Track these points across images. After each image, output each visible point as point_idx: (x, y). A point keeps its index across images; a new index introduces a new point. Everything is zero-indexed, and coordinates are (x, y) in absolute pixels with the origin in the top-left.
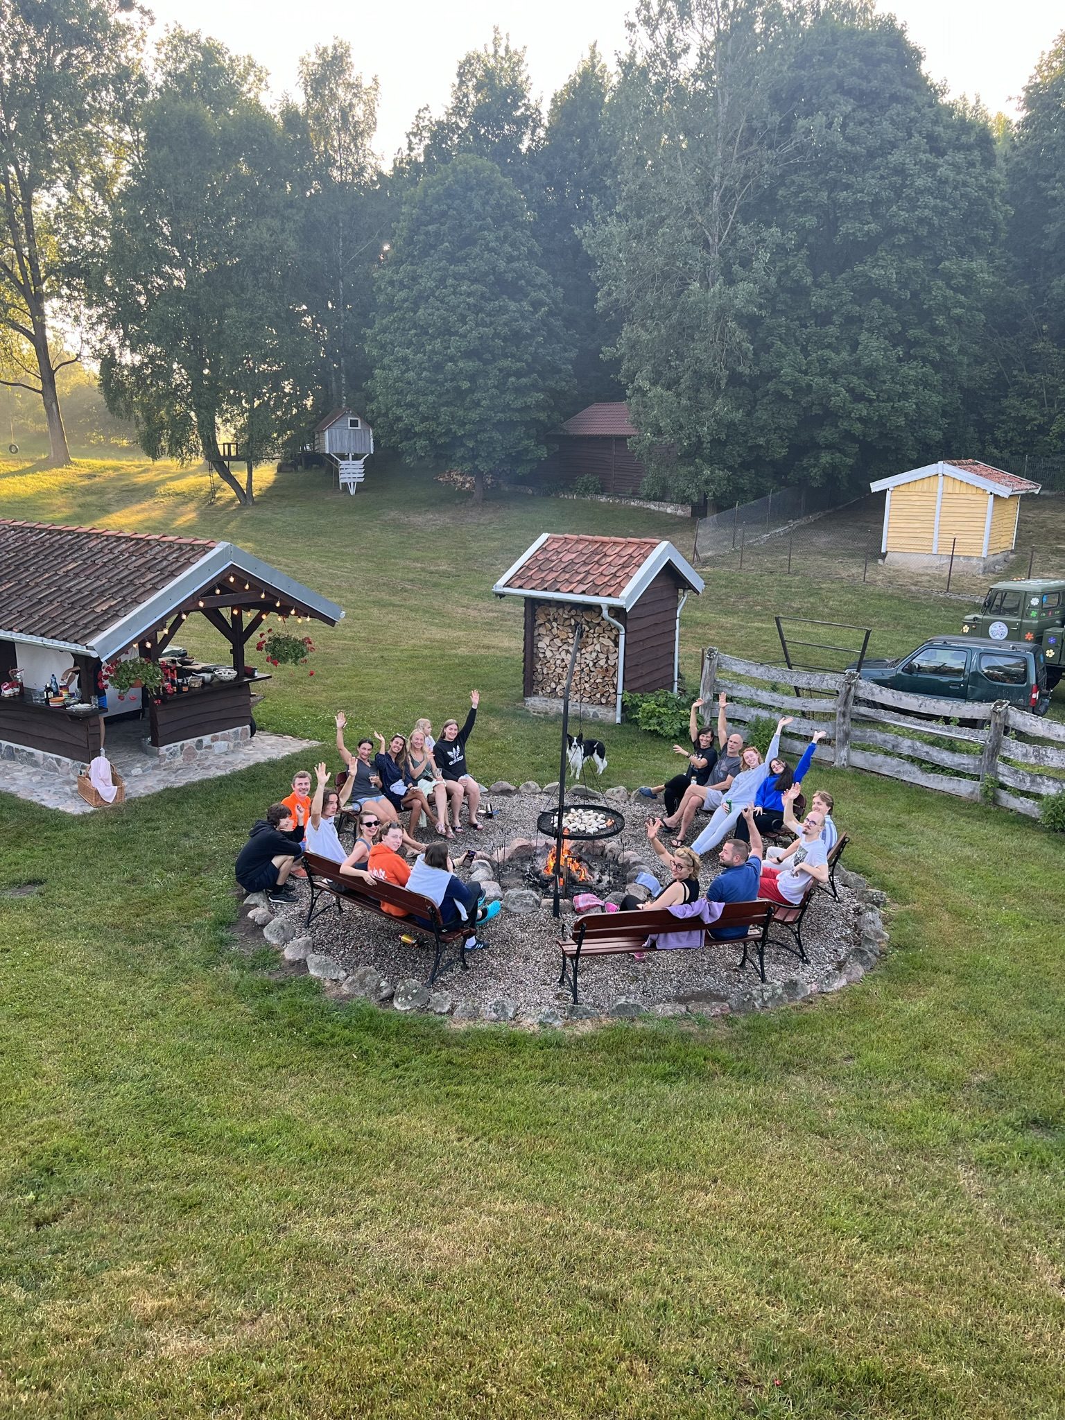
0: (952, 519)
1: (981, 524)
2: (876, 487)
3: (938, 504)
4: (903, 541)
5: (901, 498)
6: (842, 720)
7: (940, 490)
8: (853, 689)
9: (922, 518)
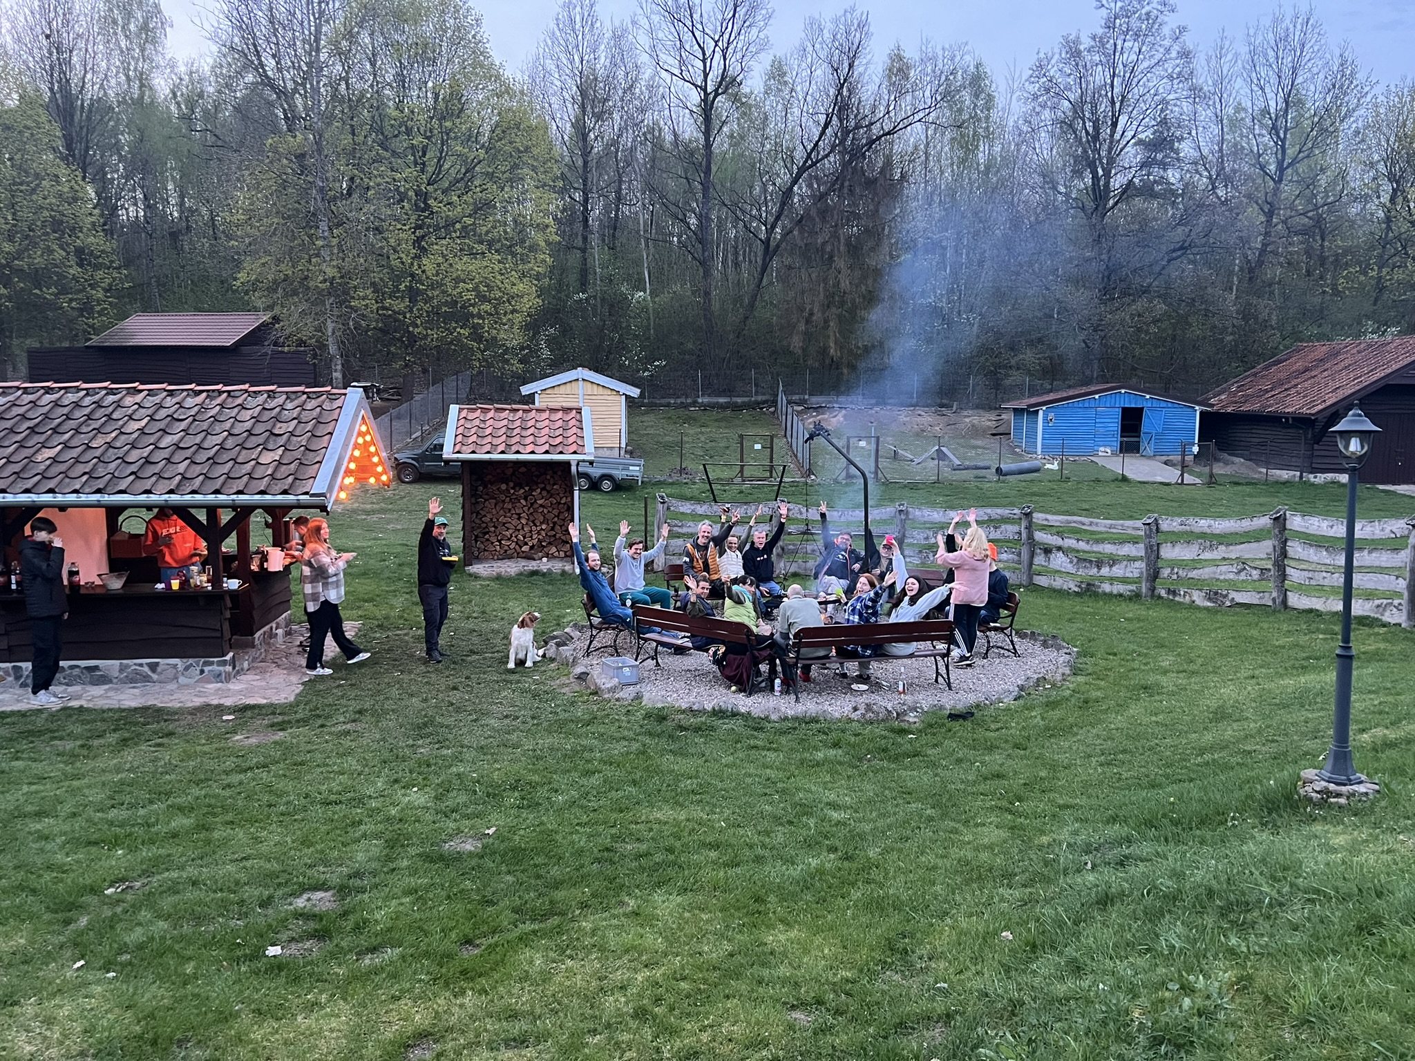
1: (618, 420)
2: (526, 390)
5: (549, 400)
7: (581, 393)
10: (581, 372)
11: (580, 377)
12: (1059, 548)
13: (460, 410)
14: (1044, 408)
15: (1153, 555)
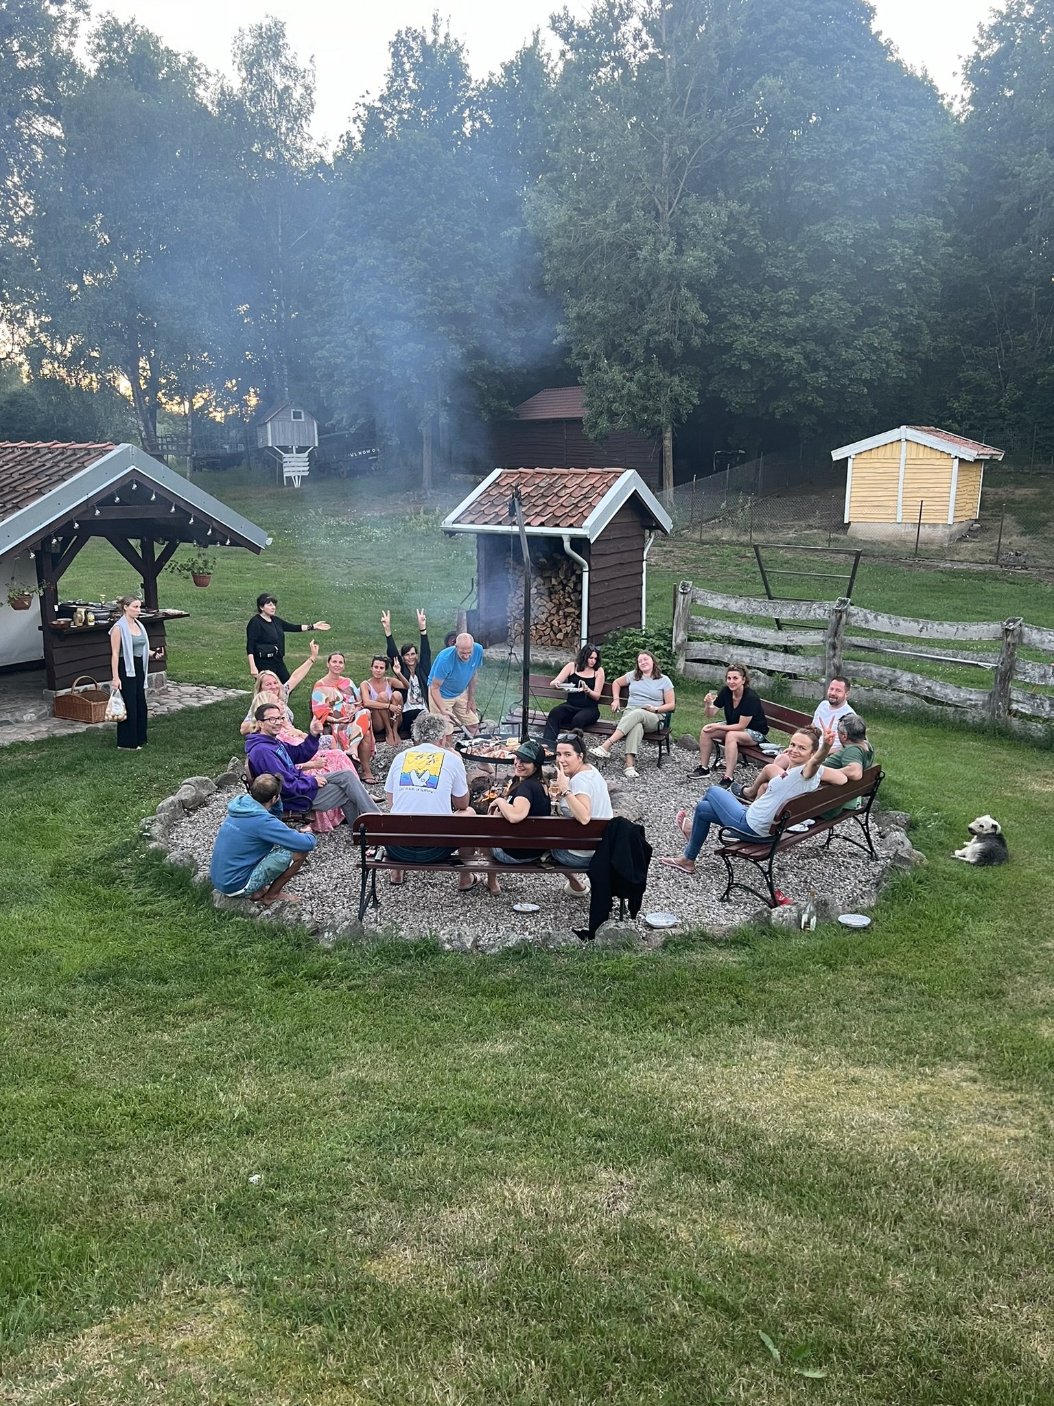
0: (916, 486)
1: (947, 490)
2: (837, 455)
3: (902, 470)
4: (866, 510)
5: (864, 466)
6: (832, 653)
7: (903, 456)
8: (844, 616)
9: (885, 486)
11: (903, 437)
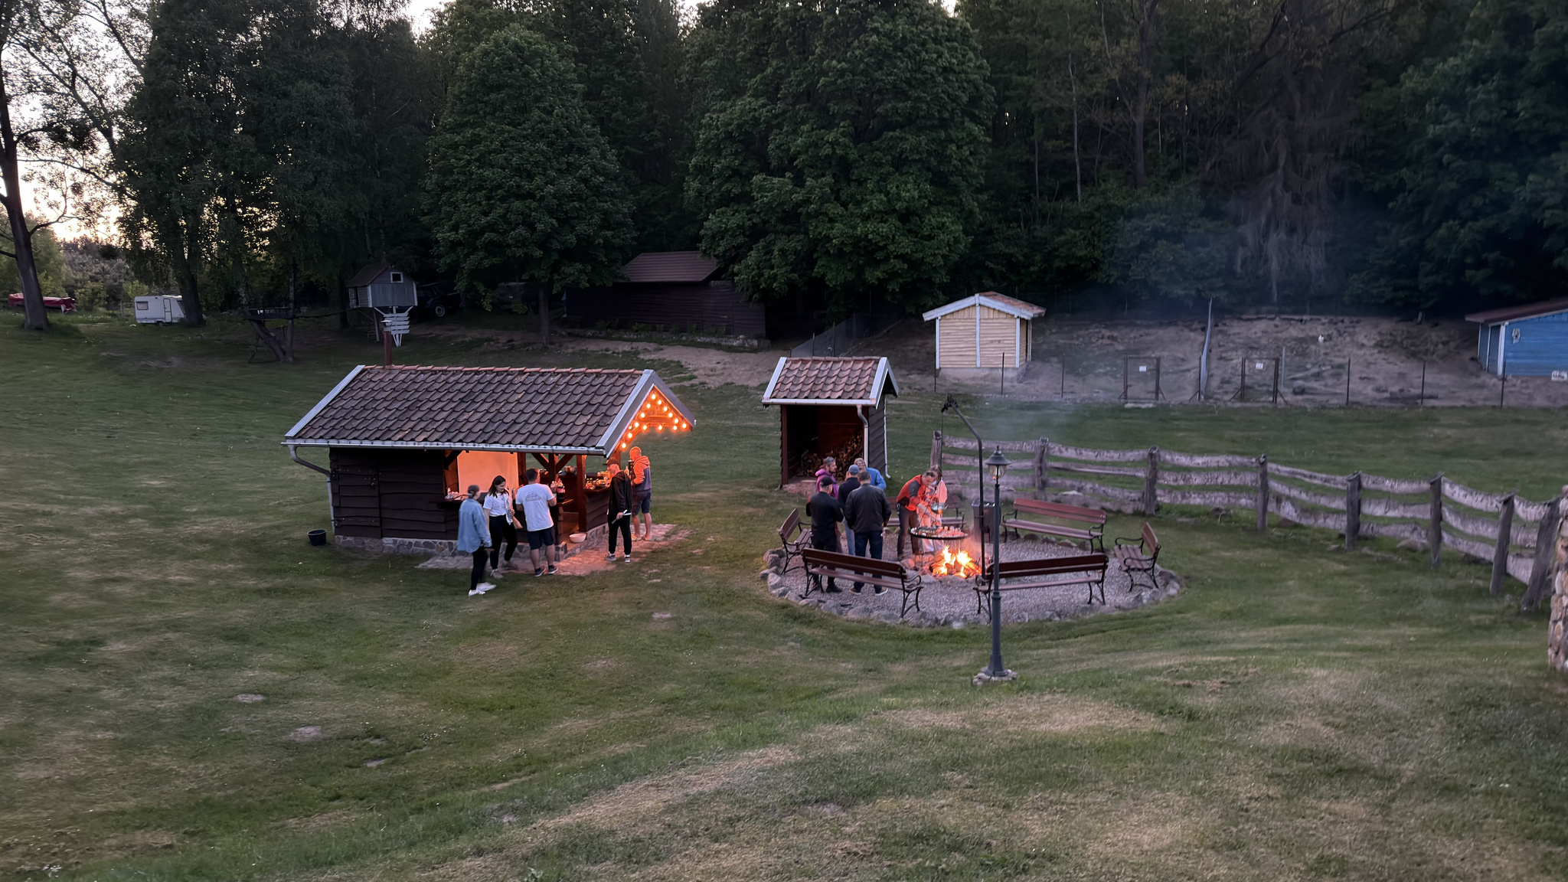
0: (989, 339)
1: (1013, 342)
2: (927, 317)
3: (978, 328)
4: (952, 359)
5: (948, 324)
7: (978, 317)
8: (1045, 449)
9: (966, 340)
10: (977, 299)
11: (977, 302)
12: (1288, 498)
13: (787, 362)
14: (1507, 323)
15: (1355, 510)
